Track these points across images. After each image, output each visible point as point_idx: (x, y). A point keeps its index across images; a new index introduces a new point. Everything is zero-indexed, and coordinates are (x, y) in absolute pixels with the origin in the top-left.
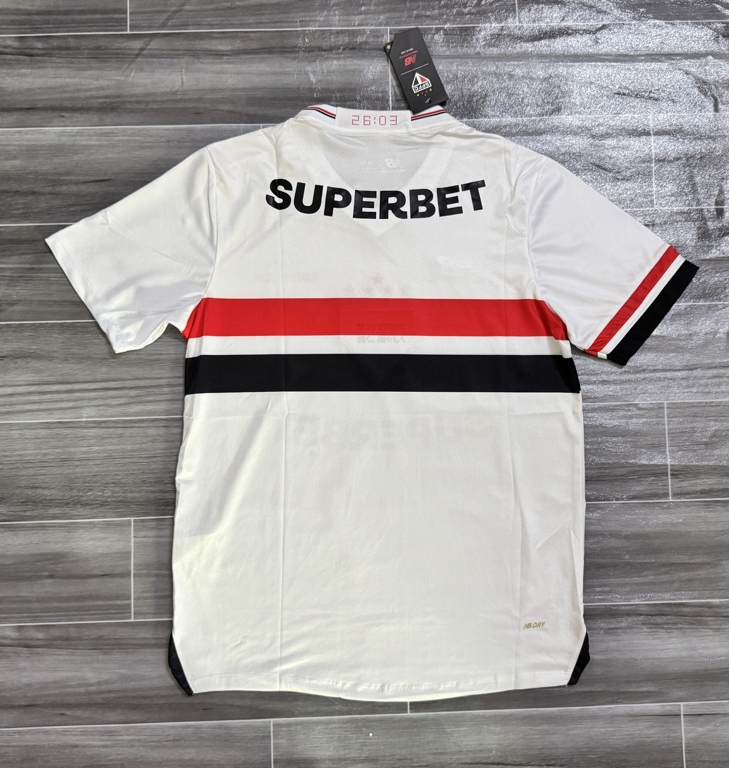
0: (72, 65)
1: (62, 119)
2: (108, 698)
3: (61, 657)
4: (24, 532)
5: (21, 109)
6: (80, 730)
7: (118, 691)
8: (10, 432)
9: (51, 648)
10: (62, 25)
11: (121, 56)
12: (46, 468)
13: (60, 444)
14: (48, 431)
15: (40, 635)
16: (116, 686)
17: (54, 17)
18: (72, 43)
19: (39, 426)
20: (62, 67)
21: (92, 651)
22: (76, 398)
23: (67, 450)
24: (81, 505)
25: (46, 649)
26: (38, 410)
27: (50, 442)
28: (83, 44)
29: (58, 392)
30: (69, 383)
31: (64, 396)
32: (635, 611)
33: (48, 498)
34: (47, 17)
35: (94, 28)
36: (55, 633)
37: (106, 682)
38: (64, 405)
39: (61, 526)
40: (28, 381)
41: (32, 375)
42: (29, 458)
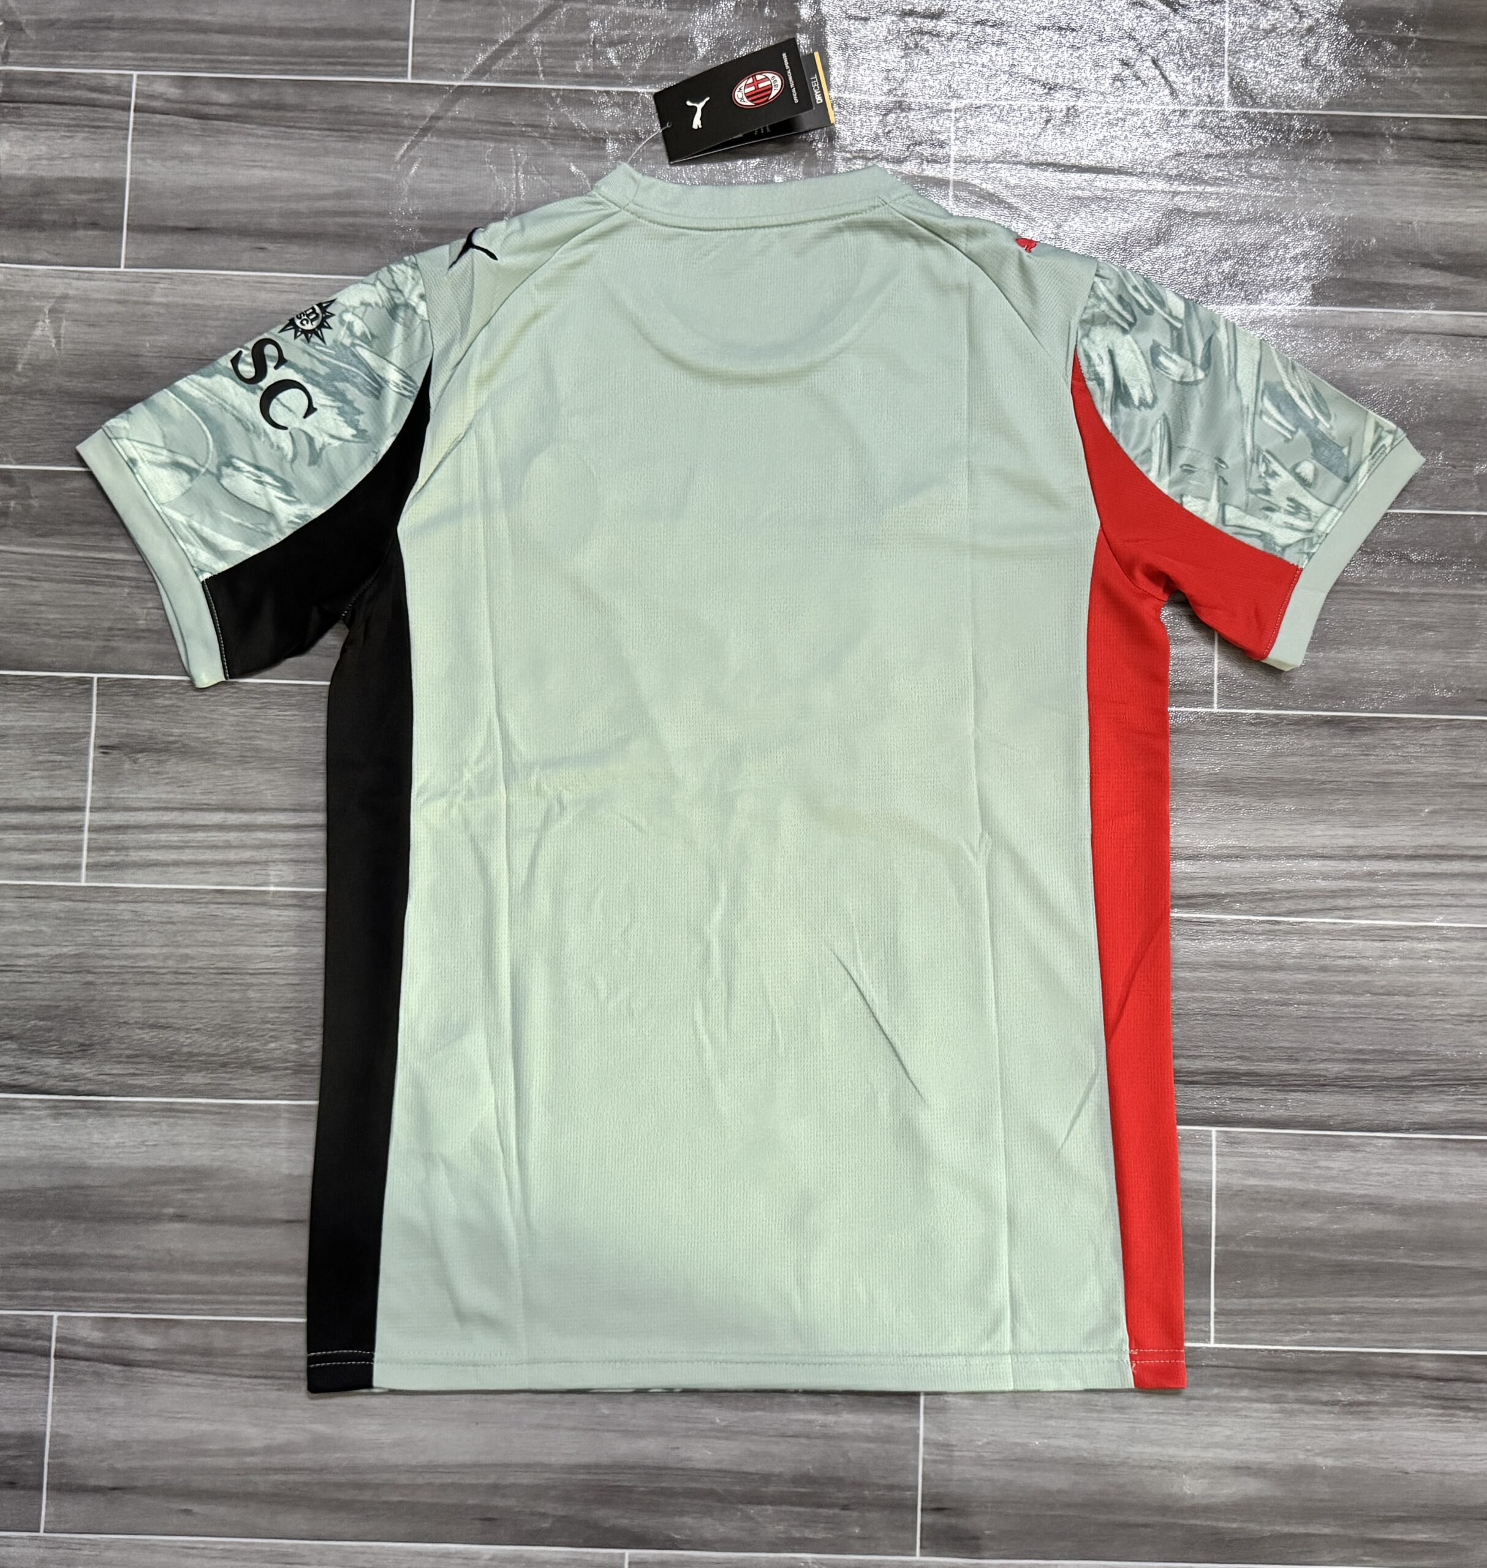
0: (287, 143)
1: (261, 255)
2: (284, 1483)
3: (192, 1391)
4: (129, 1120)
5: (175, 230)
6: (221, 1547)
7: (308, 1469)
8: (112, 906)
9: (172, 1369)
10: (271, 59)
11: (392, 130)
12: (186, 987)
13: (218, 937)
14: (194, 909)
15: (149, 1341)
16: (302, 1459)
17: (259, 40)
18: (290, 96)
19: (176, 897)
20: (268, 145)
21: (255, 1381)
22: (257, 842)
23: (232, 950)
24: (254, 1068)
25: (160, 1372)
26: (176, 864)
27: (198, 931)
28: (315, 99)
29: (221, 827)
30: (242, 810)
31: (232, 836)
32: (1411, 1368)
33: (185, 1050)
34: (242, 39)
35: (339, 68)
36: (182, 1337)
37: (283, 1449)
38: (232, 855)
39: (207, 1110)
40: (160, 800)
41: (168, 788)
42: (151, 963)
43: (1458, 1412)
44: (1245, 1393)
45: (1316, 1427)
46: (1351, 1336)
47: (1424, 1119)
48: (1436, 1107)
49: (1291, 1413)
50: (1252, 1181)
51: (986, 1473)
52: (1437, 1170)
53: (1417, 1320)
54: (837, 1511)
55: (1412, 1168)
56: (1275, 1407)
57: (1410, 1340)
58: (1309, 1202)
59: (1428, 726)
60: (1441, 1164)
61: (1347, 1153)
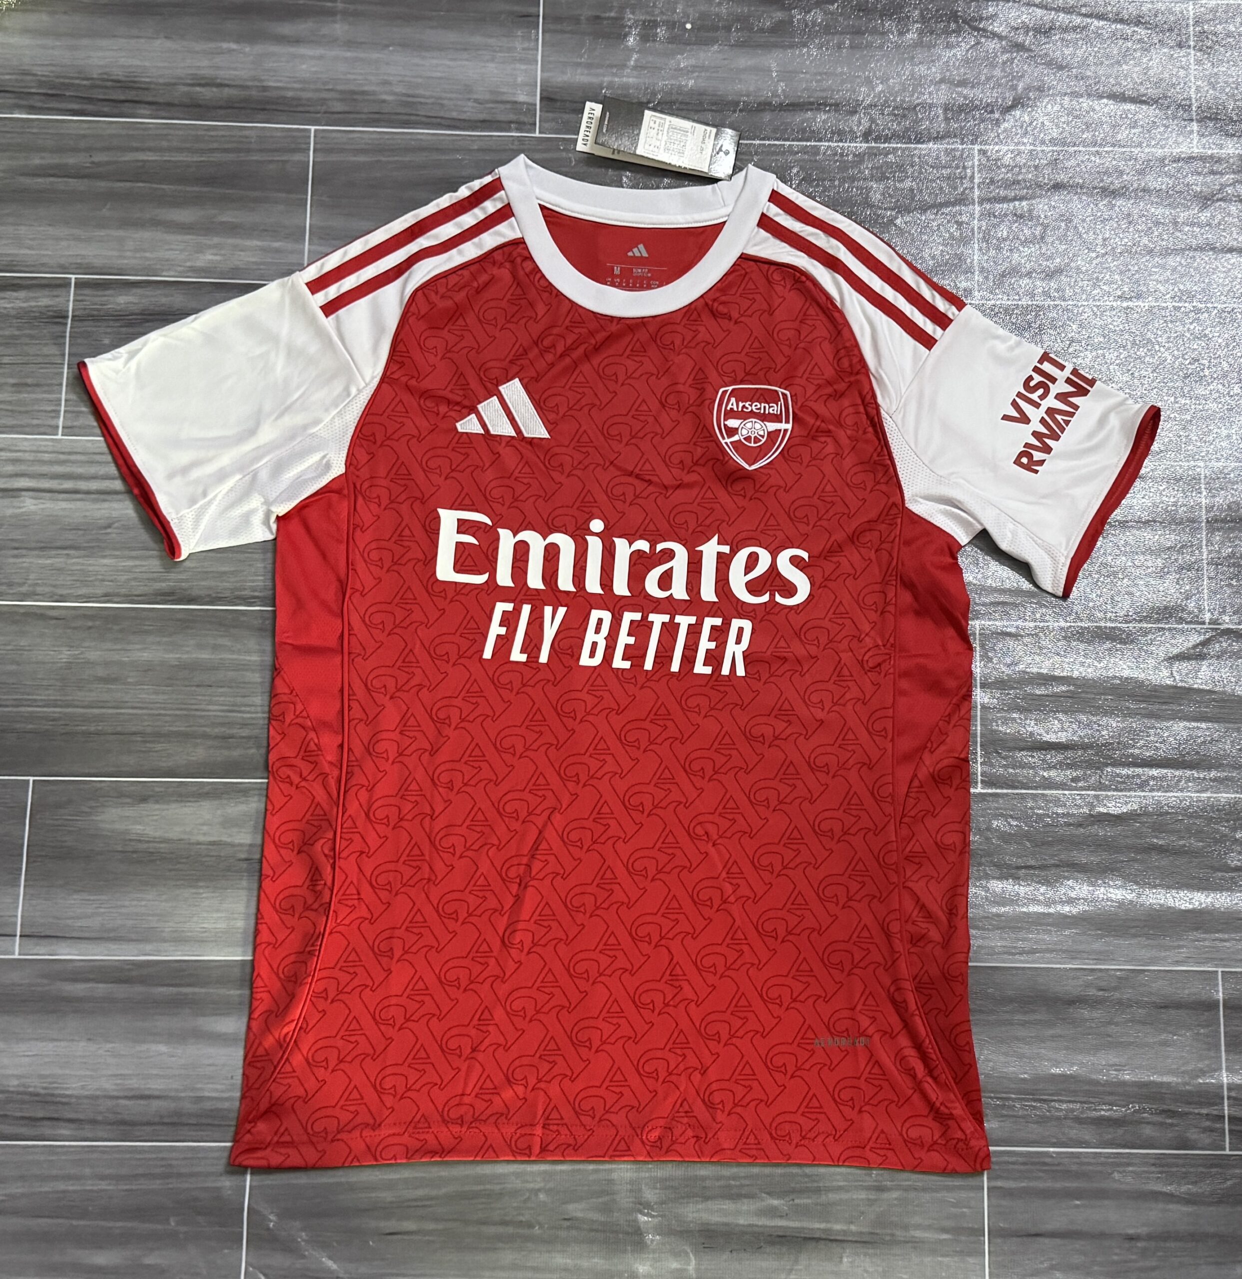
43: (124, 79)
44: (290, 94)
45: (235, 69)
46: (203, 133)
47: (134, 290)
48: (123, 300)
49: (254, 79)
50: (277, 245)
51: (492, 41)
52: (128, 254)
53: (152, 144)
54: (603, 15)
55: (148, 255)
56: (265, 84)
57: (157, 128)
58: (233, 229)
59: (107, 597)
60: (125, 258)
61: (199, 264)
